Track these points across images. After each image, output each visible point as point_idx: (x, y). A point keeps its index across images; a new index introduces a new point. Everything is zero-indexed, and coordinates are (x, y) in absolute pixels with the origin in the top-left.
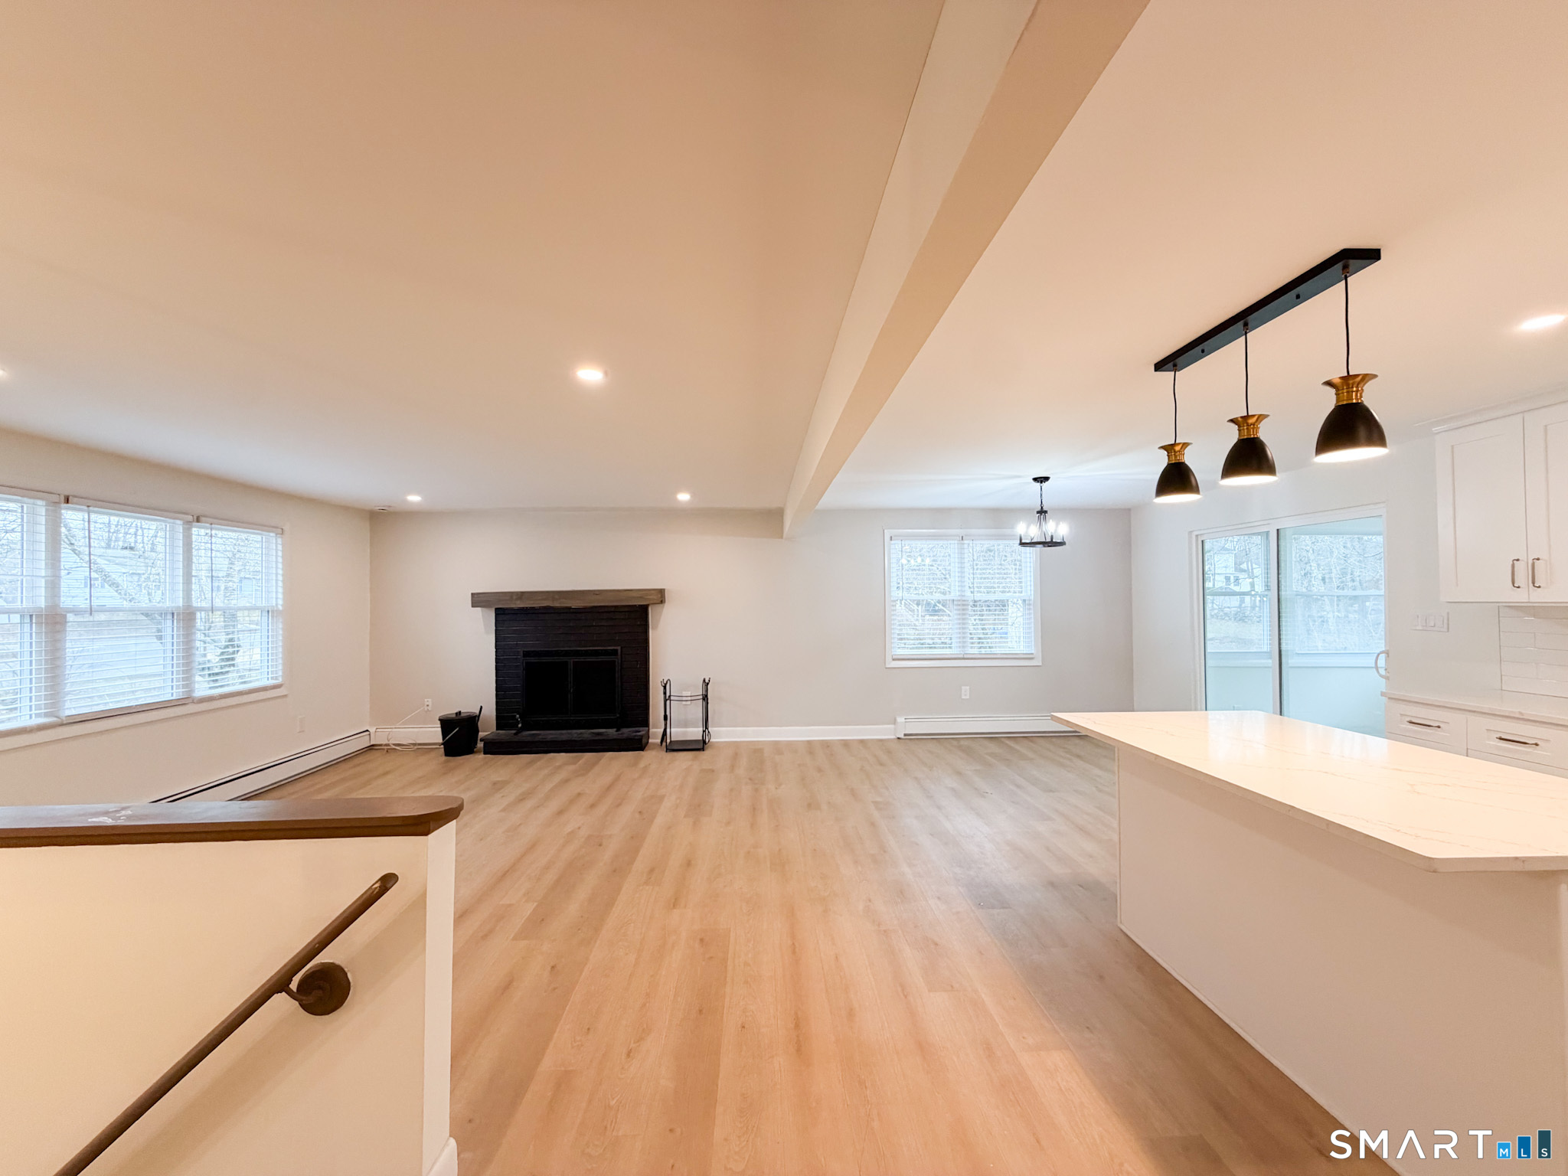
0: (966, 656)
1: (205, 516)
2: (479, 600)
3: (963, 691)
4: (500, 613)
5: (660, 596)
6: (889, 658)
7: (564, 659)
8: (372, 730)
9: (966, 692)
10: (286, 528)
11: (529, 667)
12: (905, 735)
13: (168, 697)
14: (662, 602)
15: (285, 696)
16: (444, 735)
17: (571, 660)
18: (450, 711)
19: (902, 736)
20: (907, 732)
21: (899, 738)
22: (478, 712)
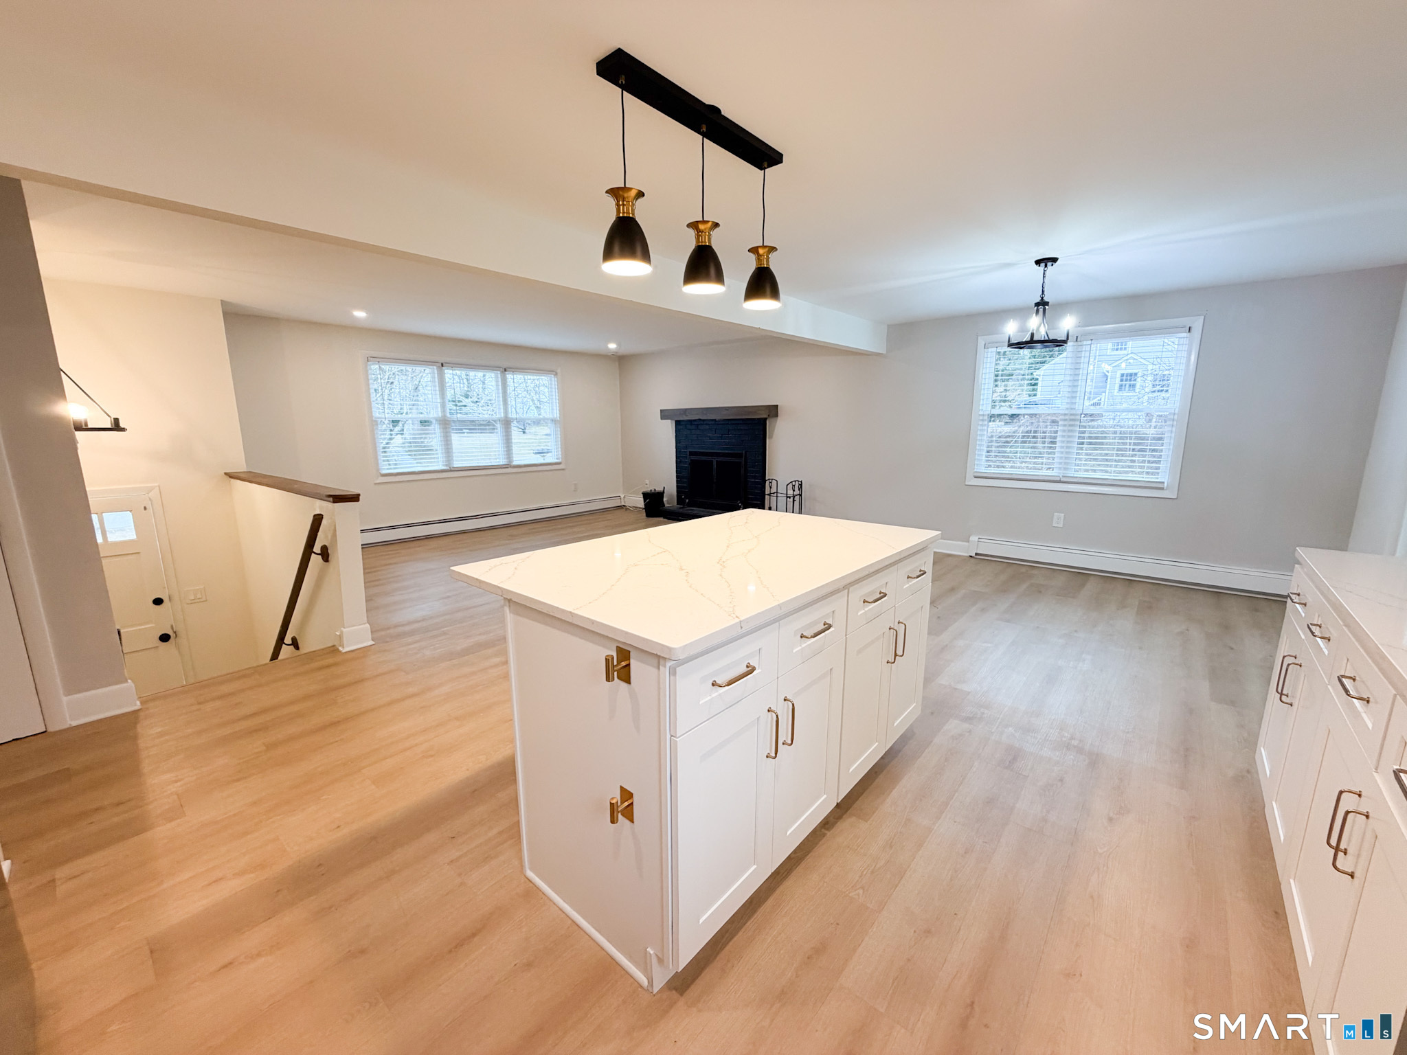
0: (1063, 479)
1: (510, 368)
2: (665, 415)
3: (1055, 518)
4: (678, 423)
5: (773, 411)
6: (969, 475)
7: (709, 458)
8: (622, 497)
9: (1058, 519)
10: (559, 371)
11: (693, 463)
12: (976, 554)
13: (501, 463)
14: (777, 415)
15: (563, 469)
16: (644, 502)
17: (715, 460)
18: (648, 489)
19: (973, 555)
20: (978, 552)
21: (971, 556)
22: (662, 490)
